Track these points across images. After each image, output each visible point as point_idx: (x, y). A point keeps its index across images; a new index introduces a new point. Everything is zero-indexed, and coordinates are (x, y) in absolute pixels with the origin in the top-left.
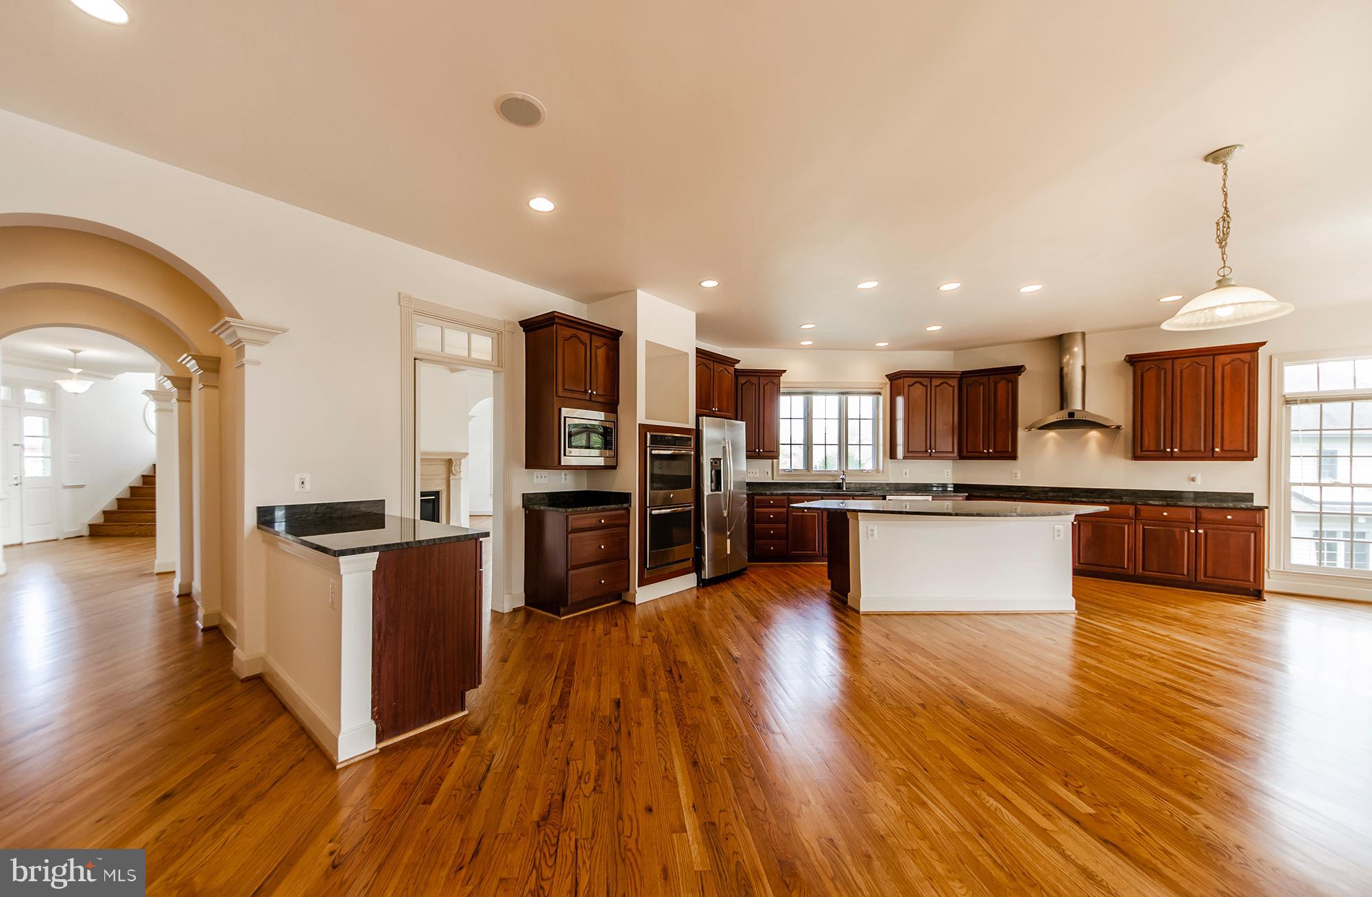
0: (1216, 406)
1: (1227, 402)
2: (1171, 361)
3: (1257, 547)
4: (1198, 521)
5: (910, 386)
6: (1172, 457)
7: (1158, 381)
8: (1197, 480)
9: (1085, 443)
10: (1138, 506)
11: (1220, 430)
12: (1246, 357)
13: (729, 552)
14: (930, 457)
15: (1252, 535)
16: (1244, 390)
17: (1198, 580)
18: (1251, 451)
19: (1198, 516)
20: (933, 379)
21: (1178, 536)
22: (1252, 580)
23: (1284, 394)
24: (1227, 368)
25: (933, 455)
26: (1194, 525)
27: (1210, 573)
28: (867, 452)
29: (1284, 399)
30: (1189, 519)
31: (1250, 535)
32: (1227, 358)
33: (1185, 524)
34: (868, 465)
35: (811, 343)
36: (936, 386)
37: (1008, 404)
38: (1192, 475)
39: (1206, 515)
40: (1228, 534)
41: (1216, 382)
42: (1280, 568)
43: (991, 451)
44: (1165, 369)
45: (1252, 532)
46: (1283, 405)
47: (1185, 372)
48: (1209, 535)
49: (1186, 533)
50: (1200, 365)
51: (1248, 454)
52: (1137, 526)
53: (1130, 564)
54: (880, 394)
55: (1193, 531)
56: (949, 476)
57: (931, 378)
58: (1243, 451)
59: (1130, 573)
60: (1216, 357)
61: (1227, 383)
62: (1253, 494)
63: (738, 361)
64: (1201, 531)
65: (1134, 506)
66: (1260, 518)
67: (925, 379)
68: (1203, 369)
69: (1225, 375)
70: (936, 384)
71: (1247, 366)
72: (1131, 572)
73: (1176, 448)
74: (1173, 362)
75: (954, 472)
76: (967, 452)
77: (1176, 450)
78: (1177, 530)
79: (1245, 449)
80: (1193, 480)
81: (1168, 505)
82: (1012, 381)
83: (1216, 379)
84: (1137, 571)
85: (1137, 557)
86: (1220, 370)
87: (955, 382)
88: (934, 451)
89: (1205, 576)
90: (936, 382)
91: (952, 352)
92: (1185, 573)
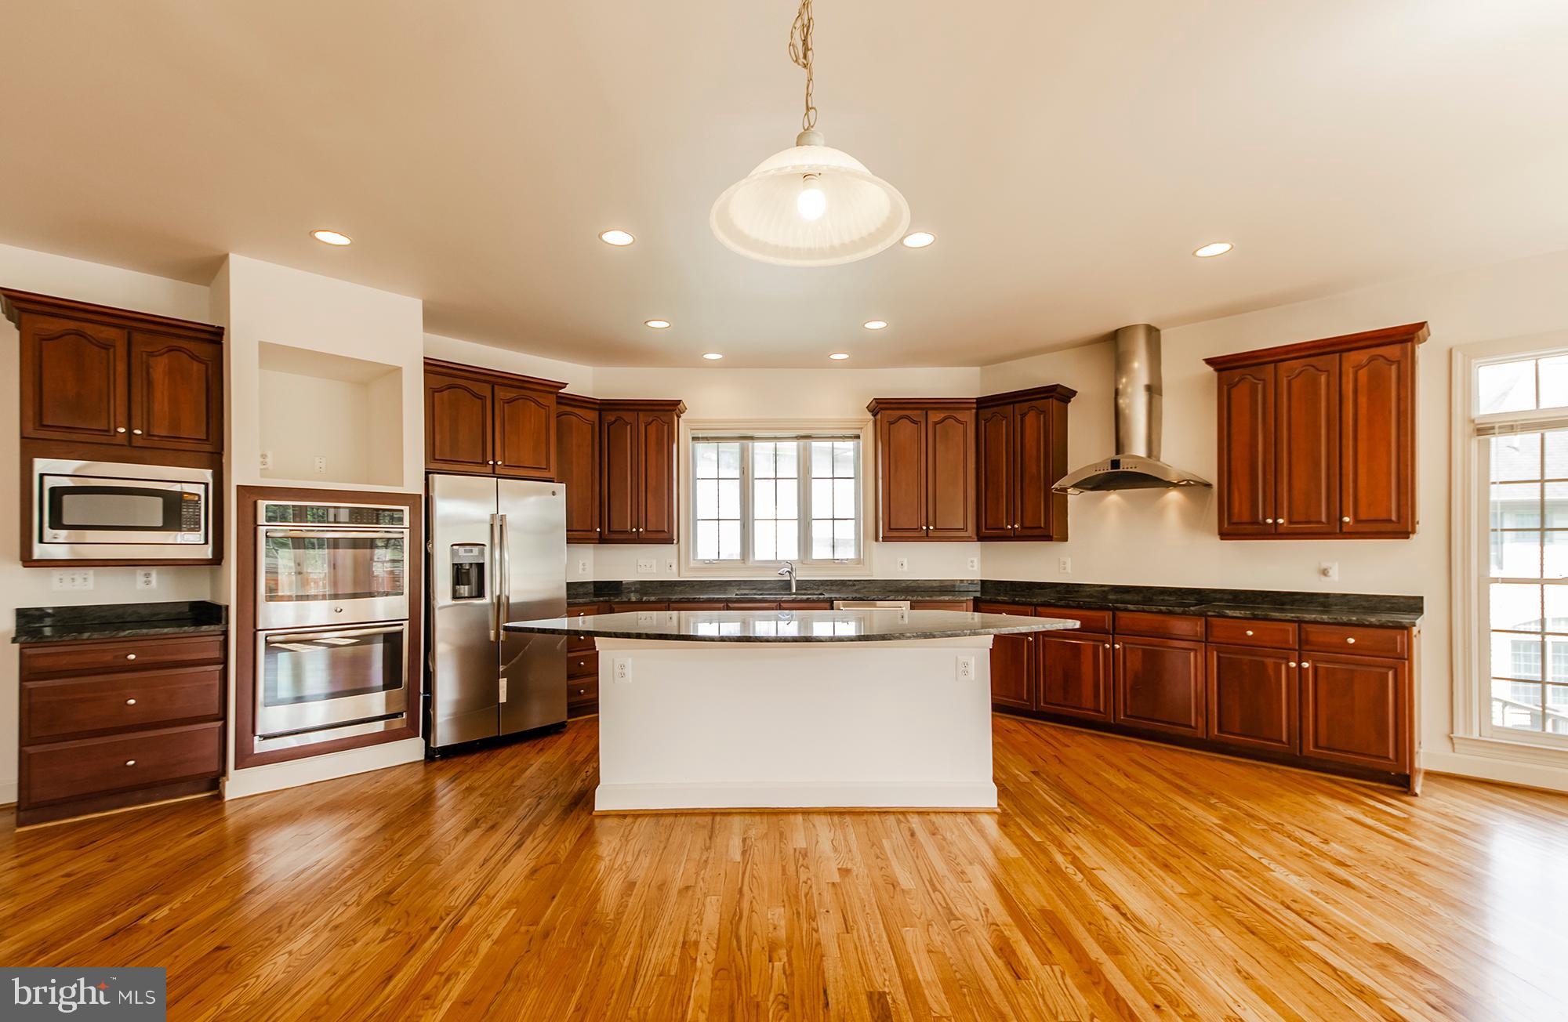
0: (1344, 441)
1: (1363, 434)
2: (1273, 365)
3: (1399, 696)
4: (1304, 647)
5: (891, 423)
6: (1275, 533)
7: (1254, 402)
8: (1331, 572)
9: (1160, 513)
10: (1209, 618)
11: (1351, 485)
12: (1392, 351)
13: (503, 699)
14: (927, 537)
15: (1391, 674)
16: (1390, 412)
17: (1305, 753)
18: (1402, 521)
19: (1303, 637)
20: (929, 412)
21: (1271, 672)
22: (1391, 756)
23: (1473, 417)
24: (1363, 374)
25: (931, 534)
26: (1297, 653)
27: (1322, 742)
28: (846, 531)
29: (1472, 426)
30: (1287, 642)
31: (1387, 674)
32: (1362, 356)
33: (1282, 652)
34: (847, 553)
35: (719, 356)
36: (936, 424)
37: (1038, 450)
38: (1324, 565)
39: (1316, 635)
40: (1352, 671)
41: (1345, 400)
42: (1471, 732)
43: (1016, 526)
44: (1264, 380)
45: (1390, 668)
46: (1471, 437)
47: (1296, 384)
48: (1321, 673)
49: (1283, 668)
50: (1320, 371)
51: (1401, 527)
52: (1208, 653)
53: (1199, 719)
54: (858, 437)
55: (1293, 664)
56: (975, 568)
57: (927, 410)
58: (1390, 521)
59: (1199, 736)
60: (1345, 355)
61: (1363, 400)
62: (1422, 598)
63: (564, 385)
64: (1306, 665)
65: (1204, 619)
66: (1402, 643)
67: (919, 412)
68: (1323, 379)
69: (1359, 384)
70: (937, 420)
71: (1394, 368)
72: (1200, 733)
73: (1282, 518)
74: (1275, 368)
75: (983, 560)
76: (986, 529)
77: (1281, 521)
78: (1269, 661)
79: (1394, 518)
80: (1325, 572)
81: (1255, 618)
82: (1043, 412)
83: (1344, 392)
84: (1210, 734)
85: (1210, 706)
86: (1351, 376)
87: (969, 417)
88: (931, 528)
89: (1316, 746)
90: (935, 416)
91: (978, 369)
92: (1284, 739)
